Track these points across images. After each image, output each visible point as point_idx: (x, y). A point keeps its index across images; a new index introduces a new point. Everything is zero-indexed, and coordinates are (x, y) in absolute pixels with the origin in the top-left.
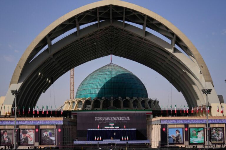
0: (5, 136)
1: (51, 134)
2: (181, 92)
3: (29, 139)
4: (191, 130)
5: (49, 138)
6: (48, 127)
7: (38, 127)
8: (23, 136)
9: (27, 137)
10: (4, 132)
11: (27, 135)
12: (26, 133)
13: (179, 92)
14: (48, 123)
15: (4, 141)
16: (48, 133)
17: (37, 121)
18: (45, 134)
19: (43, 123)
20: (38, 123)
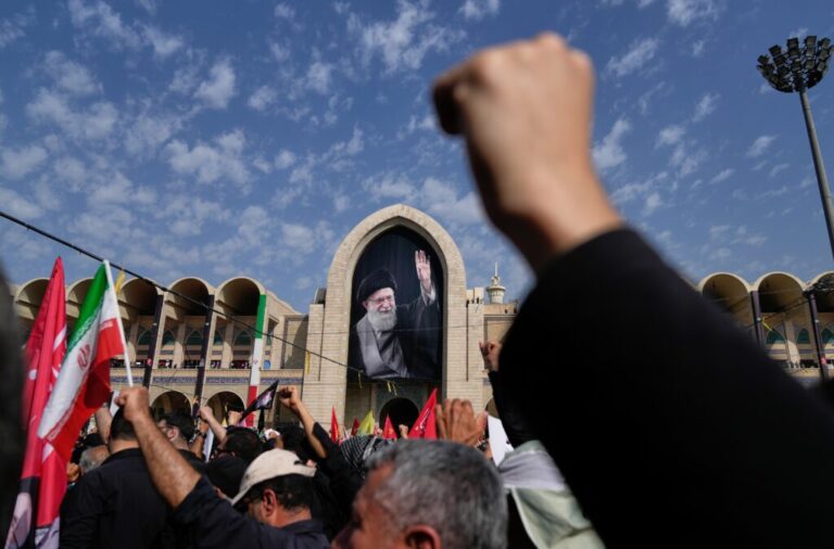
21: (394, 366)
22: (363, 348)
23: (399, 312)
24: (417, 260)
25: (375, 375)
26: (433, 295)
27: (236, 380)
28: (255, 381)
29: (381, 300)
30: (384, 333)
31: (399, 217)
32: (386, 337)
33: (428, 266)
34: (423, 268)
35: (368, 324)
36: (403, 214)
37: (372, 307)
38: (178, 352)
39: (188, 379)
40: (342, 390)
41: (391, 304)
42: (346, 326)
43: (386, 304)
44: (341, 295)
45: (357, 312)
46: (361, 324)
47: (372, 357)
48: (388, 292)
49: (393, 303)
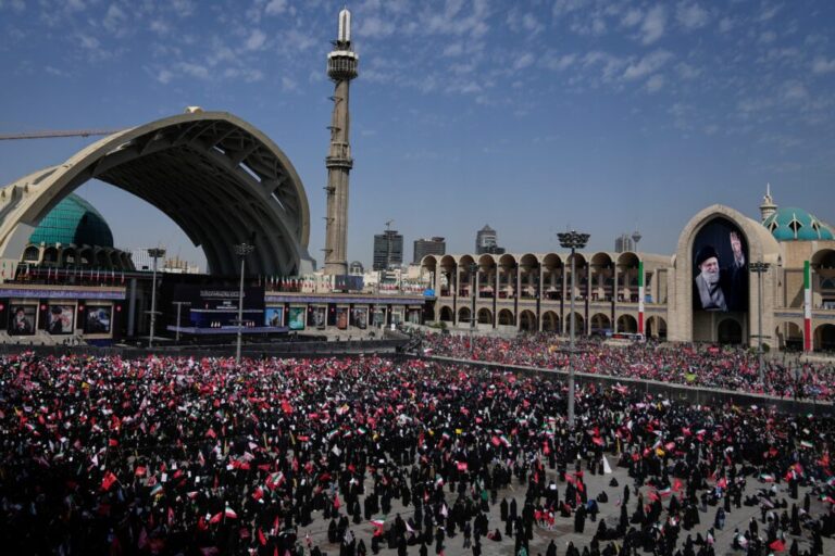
0: (19, 318)
1: (102, 316)
2: (200, 247)
3: (64, 323)
4: (292, 311)
5: (98, 321)
6: (99, 304)
7: (82, 302)
8: (53, 318)
9: (60, 320)
10: (18, 311)
11: (60, 316)
12: (60, 312)
13: (197, 245)
14: (101, 296)
15: (18, 326)
16: (98, 313)
17: (82, 292)
18: (92, 314)
19: (92, 296)
20: (84, 296)
21: (719, 304)
22: (701, 292)
23: (722, 272)
24: (732, 238)
25: (708, 308)
26: (742, 261)
27: (632, 309)
28: (641, 309)
29: (710, 265)
30: (712, 284)
31: (718, 213)
32: (714, 287)
33: (739, 242)
34: (736, 244)
35: (703, 279)
36: (720, 211)
37: (704, 269)
38: (601, 293)
39: (607, 307)
40: (690, 315)
41: (716, 267)
42: (690, 279)
43: (713, 267)
44: (686, 262)
45: (696, 271)
46: (698, 279)
47: (705, 298)
48: (713, 260)
49: (717, 266)
